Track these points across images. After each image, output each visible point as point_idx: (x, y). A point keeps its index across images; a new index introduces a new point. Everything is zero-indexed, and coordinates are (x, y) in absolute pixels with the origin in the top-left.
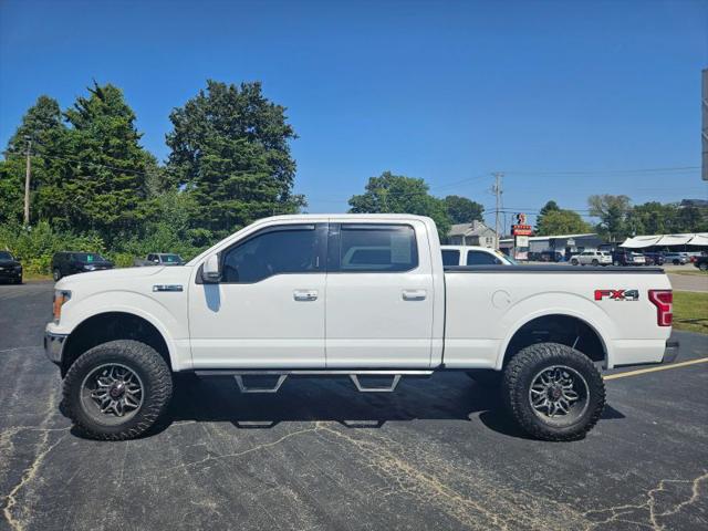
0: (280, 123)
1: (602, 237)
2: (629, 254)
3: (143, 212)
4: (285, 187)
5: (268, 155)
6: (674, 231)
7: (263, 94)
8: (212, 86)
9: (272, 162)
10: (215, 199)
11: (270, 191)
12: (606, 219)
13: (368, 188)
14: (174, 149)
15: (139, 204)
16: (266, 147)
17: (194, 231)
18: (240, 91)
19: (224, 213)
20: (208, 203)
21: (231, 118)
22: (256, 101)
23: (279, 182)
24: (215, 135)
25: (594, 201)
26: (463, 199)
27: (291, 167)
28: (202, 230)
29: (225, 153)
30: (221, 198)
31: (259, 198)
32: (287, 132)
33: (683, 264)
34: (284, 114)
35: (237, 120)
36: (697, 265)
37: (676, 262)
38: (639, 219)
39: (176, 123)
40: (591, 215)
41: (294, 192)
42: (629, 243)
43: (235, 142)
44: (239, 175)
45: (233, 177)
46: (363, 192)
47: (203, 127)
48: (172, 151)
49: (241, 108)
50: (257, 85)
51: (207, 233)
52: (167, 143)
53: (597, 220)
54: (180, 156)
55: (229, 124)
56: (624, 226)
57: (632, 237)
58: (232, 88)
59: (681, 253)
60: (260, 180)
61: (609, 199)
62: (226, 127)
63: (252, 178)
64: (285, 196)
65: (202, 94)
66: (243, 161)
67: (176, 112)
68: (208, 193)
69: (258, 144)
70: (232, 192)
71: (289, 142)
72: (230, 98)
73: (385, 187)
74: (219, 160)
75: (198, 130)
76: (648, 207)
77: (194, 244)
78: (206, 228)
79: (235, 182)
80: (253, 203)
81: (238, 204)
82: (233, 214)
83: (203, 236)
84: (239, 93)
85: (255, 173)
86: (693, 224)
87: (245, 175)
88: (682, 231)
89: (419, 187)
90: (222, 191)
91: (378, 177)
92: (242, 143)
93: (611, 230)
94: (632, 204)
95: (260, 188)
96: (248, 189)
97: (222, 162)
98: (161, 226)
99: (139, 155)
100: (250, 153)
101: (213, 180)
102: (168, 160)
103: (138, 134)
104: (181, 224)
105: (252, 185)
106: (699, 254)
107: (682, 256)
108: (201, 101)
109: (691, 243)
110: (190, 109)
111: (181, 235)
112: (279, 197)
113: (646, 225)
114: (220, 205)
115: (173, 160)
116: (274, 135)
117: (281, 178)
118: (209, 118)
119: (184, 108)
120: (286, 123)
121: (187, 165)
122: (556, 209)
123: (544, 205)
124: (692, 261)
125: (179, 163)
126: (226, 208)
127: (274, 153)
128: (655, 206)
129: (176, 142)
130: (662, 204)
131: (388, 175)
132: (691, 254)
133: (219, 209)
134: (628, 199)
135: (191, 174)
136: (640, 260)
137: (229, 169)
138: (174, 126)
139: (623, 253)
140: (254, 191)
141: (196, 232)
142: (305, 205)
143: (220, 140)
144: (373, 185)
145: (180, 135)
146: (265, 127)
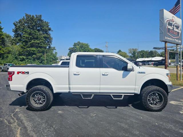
0: (48, 27)
1: (132, 59)
2: (138, 63)
3: (3, 51)
4: (49, 45)
5: (44, 36)
6: (148, 57)
7: (42, 18)
8: (26, 15)
9: (45, 37)
10: (27, 47)
11: (44, 45)
12: (133, 54)
13: (74, 46)
14: (15, 33)
15: (2, 49)
16: (43, 33)
17: (20, 57)
18: (35, 17)
19: (30, 51)
20: (25, 48)
21: (32, 25)
22: (40, 20)
23: (47, 43)
24: (28, 29)
25: (130, 50)
26: (98, 49)
27: (51, 39)
28: (23, 57)
29: (30, 34)
30: (29, 47)
31: (41, 47)
32: (50, 29)
33: (150, 65)
34: (49, 24)
35: (34, 25)
36: (154, 65)
37: (149, 64)
38: (140, 54)
39: (16, 25)
40: (129, 53)
41: (52, 46)
42: (138, 60)
43: (33, 31)
44: (34, 41)
45: (33, 41)
46: (72, 47)
47: (24, 27)
48: (14, 34)
49: (36, 22)
50: (40, 16)
51: (25, 57)
52: (13, 31)
53: (130, 55)
54: (17, 35)
55: (32, 26)
56: (137, 56)
57: (138, 58)
58: (33, 16)
59: (150, 62)
60: (41, 42)
61: (133, 49)
62: (31, 27)
63: (38, 42)
64: (50, 47)
65: (24, 17)
66: (35, 37)
67: (15, 22)
68: (25, 46)
69: (41, 32)
70: (32, 46)
71: (50, 32)
72: (32, 19)
73: (78, 45)
74: (28, 36)
75: (22, 27)
76: (142, 51)
77: (21, 61)
78: (24, 56)
79: (33, 43)
80: (39, 49)
81: (34, 49)
82: (33, 52)
83: (23, 58)
84: (35, 18)
85: (39, 40)
86: (152, 55)
87: (36, 41)
88: (149, 57)
89: (87, 45)
90: (29, 45)
91: (76, 43)
92: (35, 31)
93: (134, 57)
94: (138, 51)
95: (41, 44)
96: (37, 45)
97: (29, 37)
98: (10, 55)
99: (2, 34)
100: (38, 34)
101: (26, 42)
102: (14, 36)
103: (2, 28)
104: (16, 55)
105: (38, 44)
106: (153, 62)
107: (150, 63)
108: (23, 19)
109: (152, 60)
110: (20, 22)
111: (16, 58)
112: (48, 47)
113: (141, 56)
114: (28, 49)
115: (15, 36)
116: (45, 30)
117: (48, 42)
118: (26, 24)
119: (18, 22)
120: (49, 27)
121: (19, 38)
122: (121, 52)
123: (118, 51)
124: (152, 64)
125: (17, 37)
126: (30, 50)
127: (46, 35)
128: (144, 51)
129: (16, 31)
130: (145, 51)
131: (79, 42)
132: (152, 63)
133: (28, 50)
134: (137, 49)
135: (20, 40)
136: (141, 64)
137: (31, 39)
138: (15, 26)
139: (137, 63)
140: (39, 45)
141: (21, 57)
142: (55, 50)
143: (29, 31)
144: (75, 45)
145: (17, 29)
146: (43, 27)
